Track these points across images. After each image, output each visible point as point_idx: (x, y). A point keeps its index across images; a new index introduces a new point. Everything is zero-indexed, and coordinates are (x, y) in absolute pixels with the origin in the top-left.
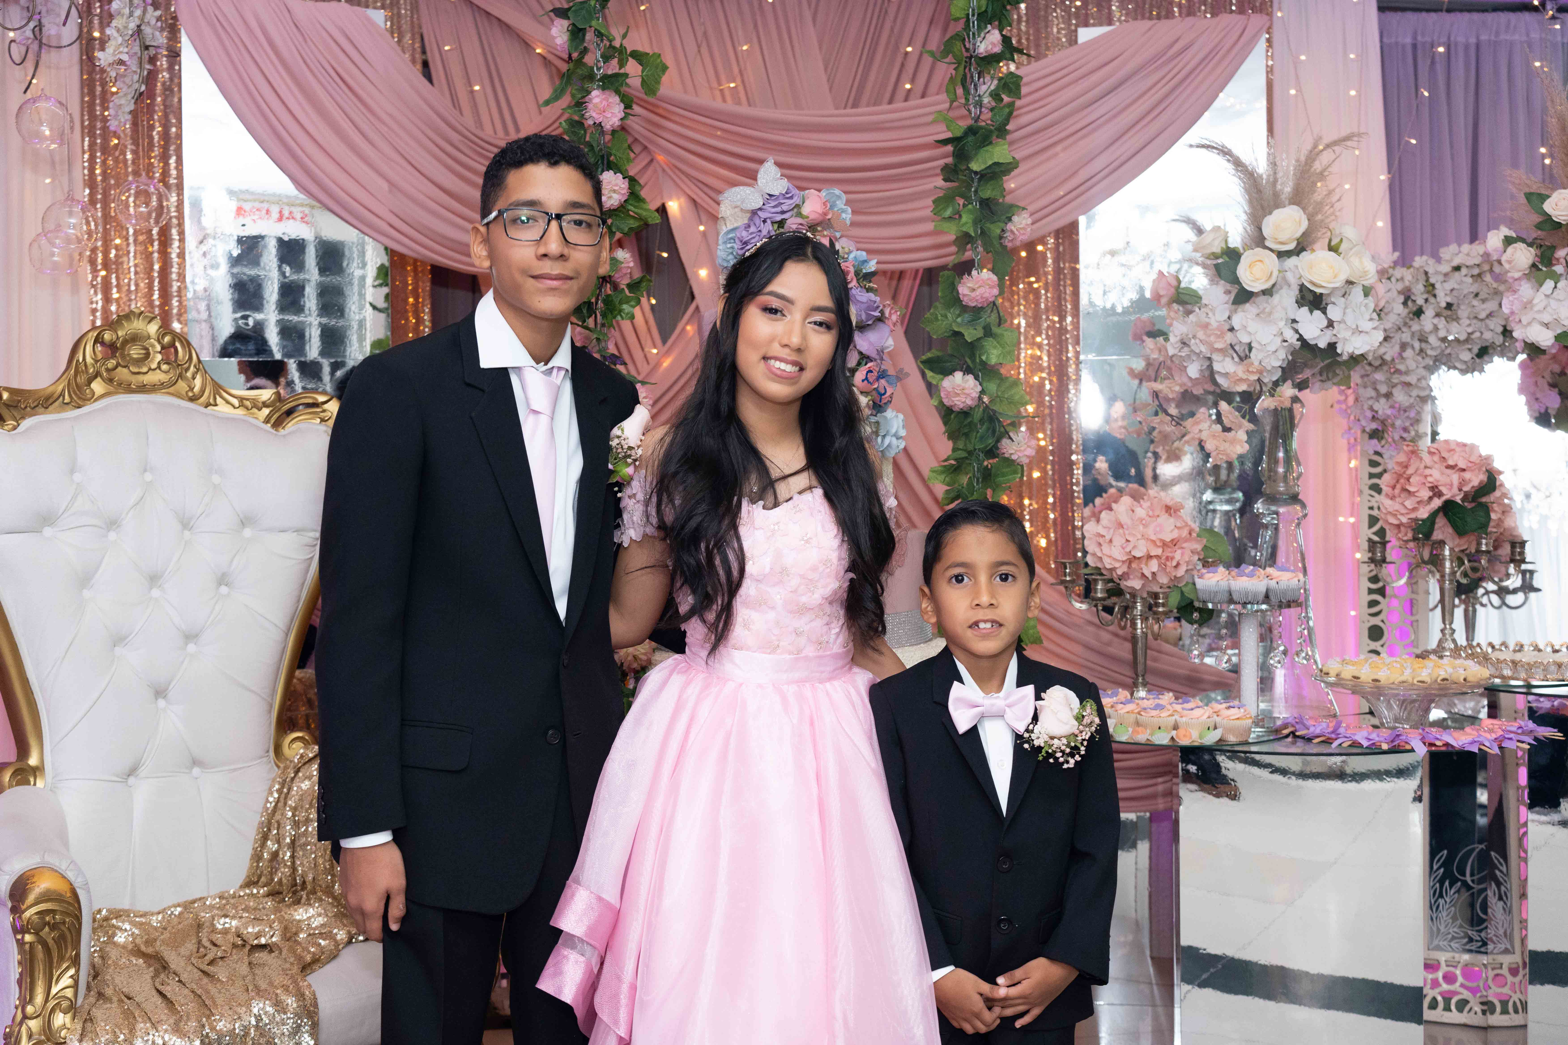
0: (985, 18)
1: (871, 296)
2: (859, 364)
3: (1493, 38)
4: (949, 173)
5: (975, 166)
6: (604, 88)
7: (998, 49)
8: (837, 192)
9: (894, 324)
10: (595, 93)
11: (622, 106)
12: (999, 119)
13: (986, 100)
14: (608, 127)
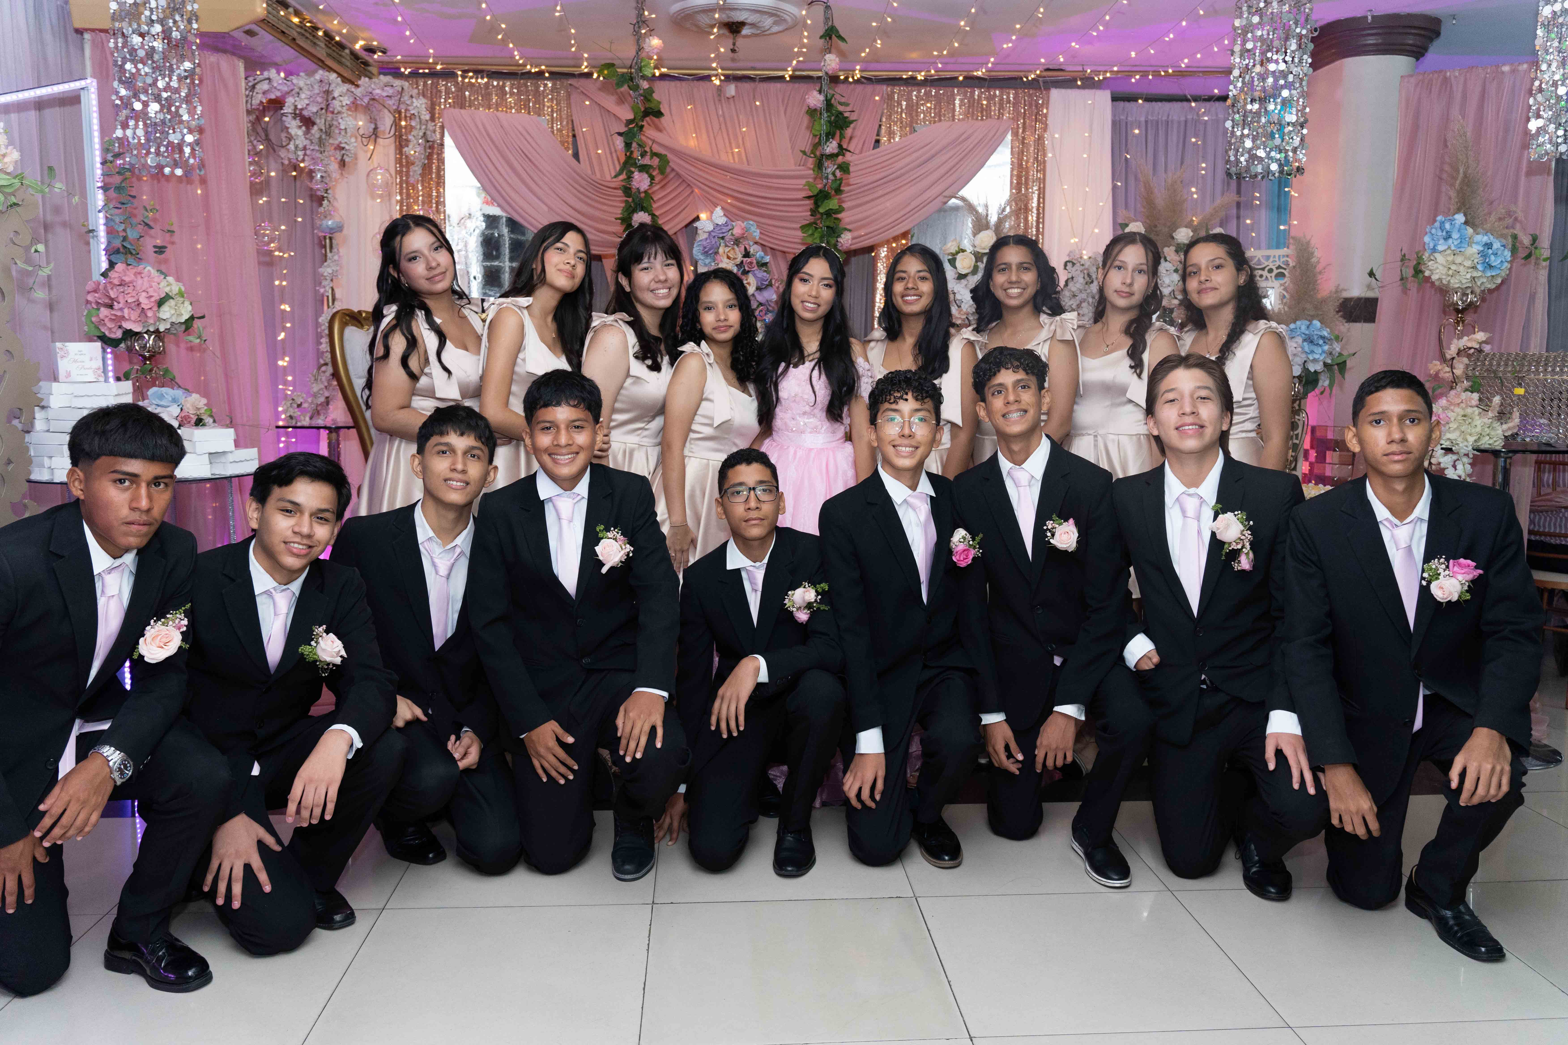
0: (830, 135)
1: (765, 274)
2: (758, 307)
3: (1195, 117)
4: (814, 212)
5: (821, 210)
6: (640, 171)
7: (836, 151)
8: (751, 222)
9: (778, 288)
10: (636, 173)
11: (649, 179)
12: (835, 186)
13: (831, 177)
14: (642, 189)
